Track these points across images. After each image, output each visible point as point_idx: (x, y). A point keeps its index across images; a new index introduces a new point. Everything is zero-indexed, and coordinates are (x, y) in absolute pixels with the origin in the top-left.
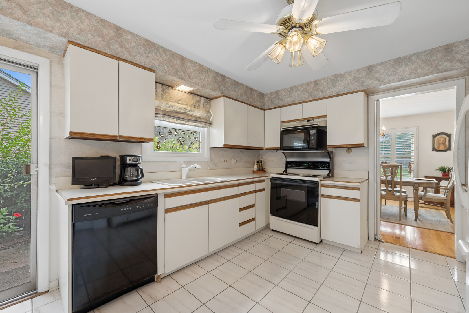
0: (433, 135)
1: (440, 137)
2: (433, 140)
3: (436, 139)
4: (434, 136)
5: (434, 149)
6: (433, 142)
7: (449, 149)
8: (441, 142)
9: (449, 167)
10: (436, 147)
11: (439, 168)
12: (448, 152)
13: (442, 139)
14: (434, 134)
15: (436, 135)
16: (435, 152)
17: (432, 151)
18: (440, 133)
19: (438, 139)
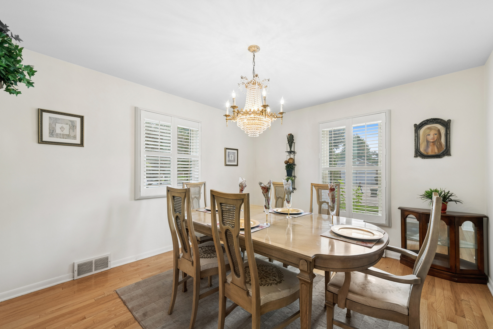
0: (415, 125)
1: (429, 128)
2: (415, 134)
3: (422, 131)
4: (418, 127)
5: (418, 154)
6: (415, 140)
7: (447, 152)
8: (430, 138)
9: (446, 191)
10: (422, 149)
11: (426, 192)
12: (446, 158)
13: (432, 133)
14: (418, 123)
15: (420, 124)
16: (419, 159)
17: (415, 157)
18: (427, 120)
19: (424, 132)
